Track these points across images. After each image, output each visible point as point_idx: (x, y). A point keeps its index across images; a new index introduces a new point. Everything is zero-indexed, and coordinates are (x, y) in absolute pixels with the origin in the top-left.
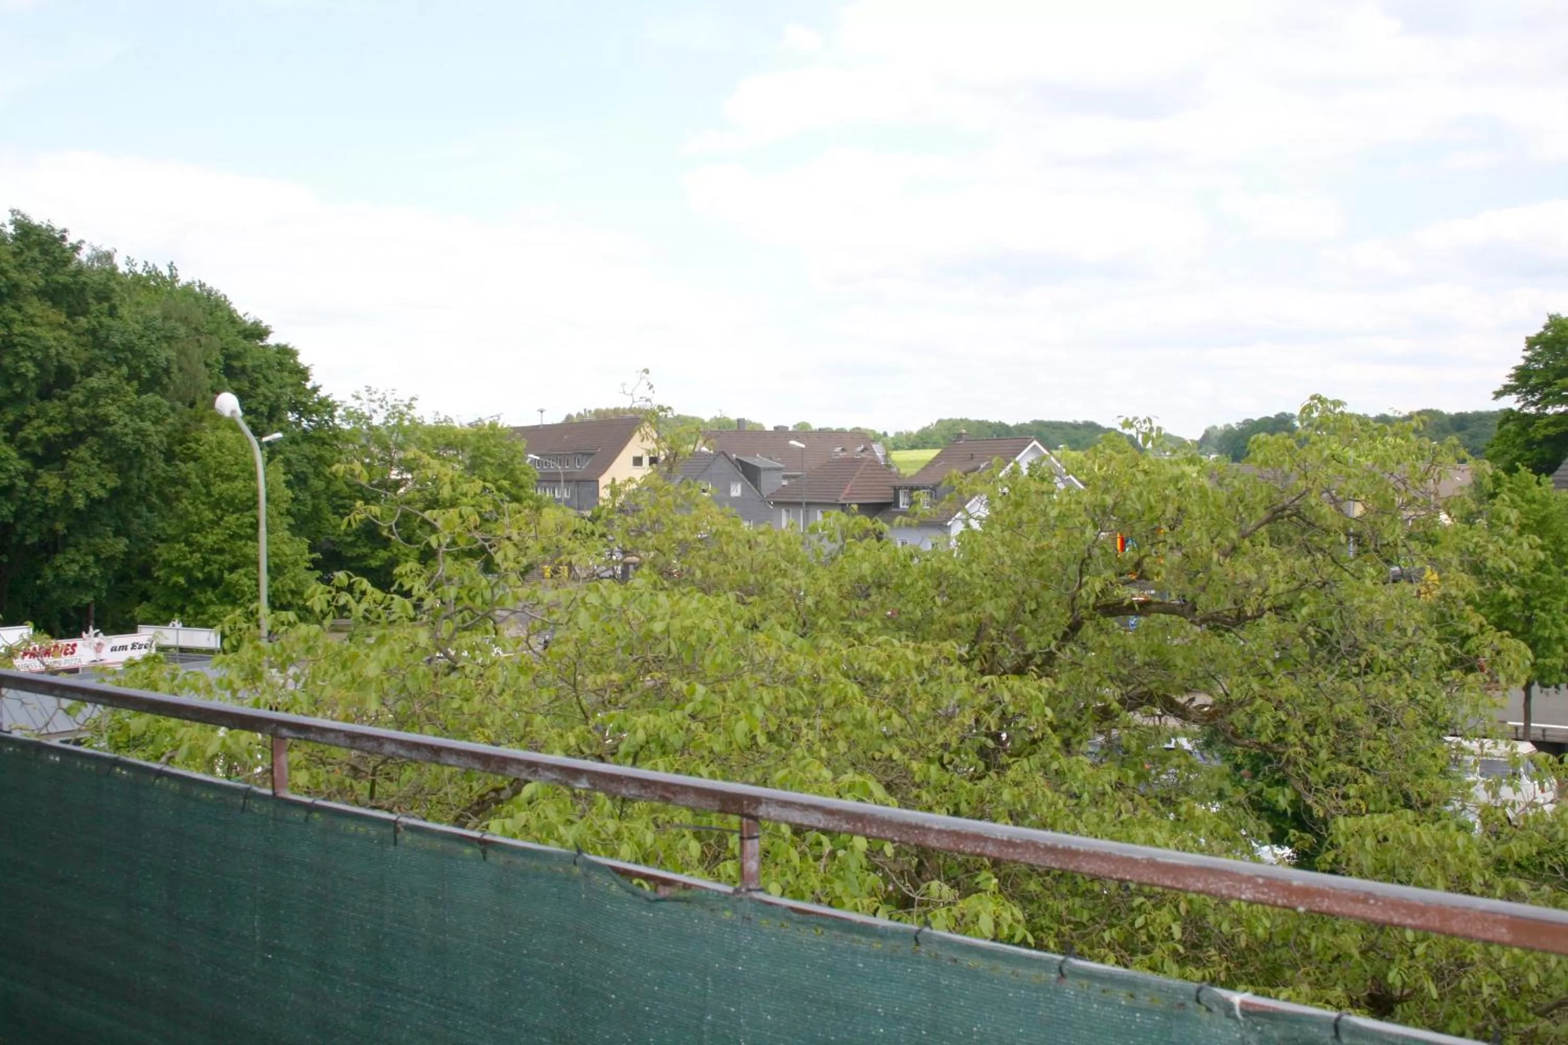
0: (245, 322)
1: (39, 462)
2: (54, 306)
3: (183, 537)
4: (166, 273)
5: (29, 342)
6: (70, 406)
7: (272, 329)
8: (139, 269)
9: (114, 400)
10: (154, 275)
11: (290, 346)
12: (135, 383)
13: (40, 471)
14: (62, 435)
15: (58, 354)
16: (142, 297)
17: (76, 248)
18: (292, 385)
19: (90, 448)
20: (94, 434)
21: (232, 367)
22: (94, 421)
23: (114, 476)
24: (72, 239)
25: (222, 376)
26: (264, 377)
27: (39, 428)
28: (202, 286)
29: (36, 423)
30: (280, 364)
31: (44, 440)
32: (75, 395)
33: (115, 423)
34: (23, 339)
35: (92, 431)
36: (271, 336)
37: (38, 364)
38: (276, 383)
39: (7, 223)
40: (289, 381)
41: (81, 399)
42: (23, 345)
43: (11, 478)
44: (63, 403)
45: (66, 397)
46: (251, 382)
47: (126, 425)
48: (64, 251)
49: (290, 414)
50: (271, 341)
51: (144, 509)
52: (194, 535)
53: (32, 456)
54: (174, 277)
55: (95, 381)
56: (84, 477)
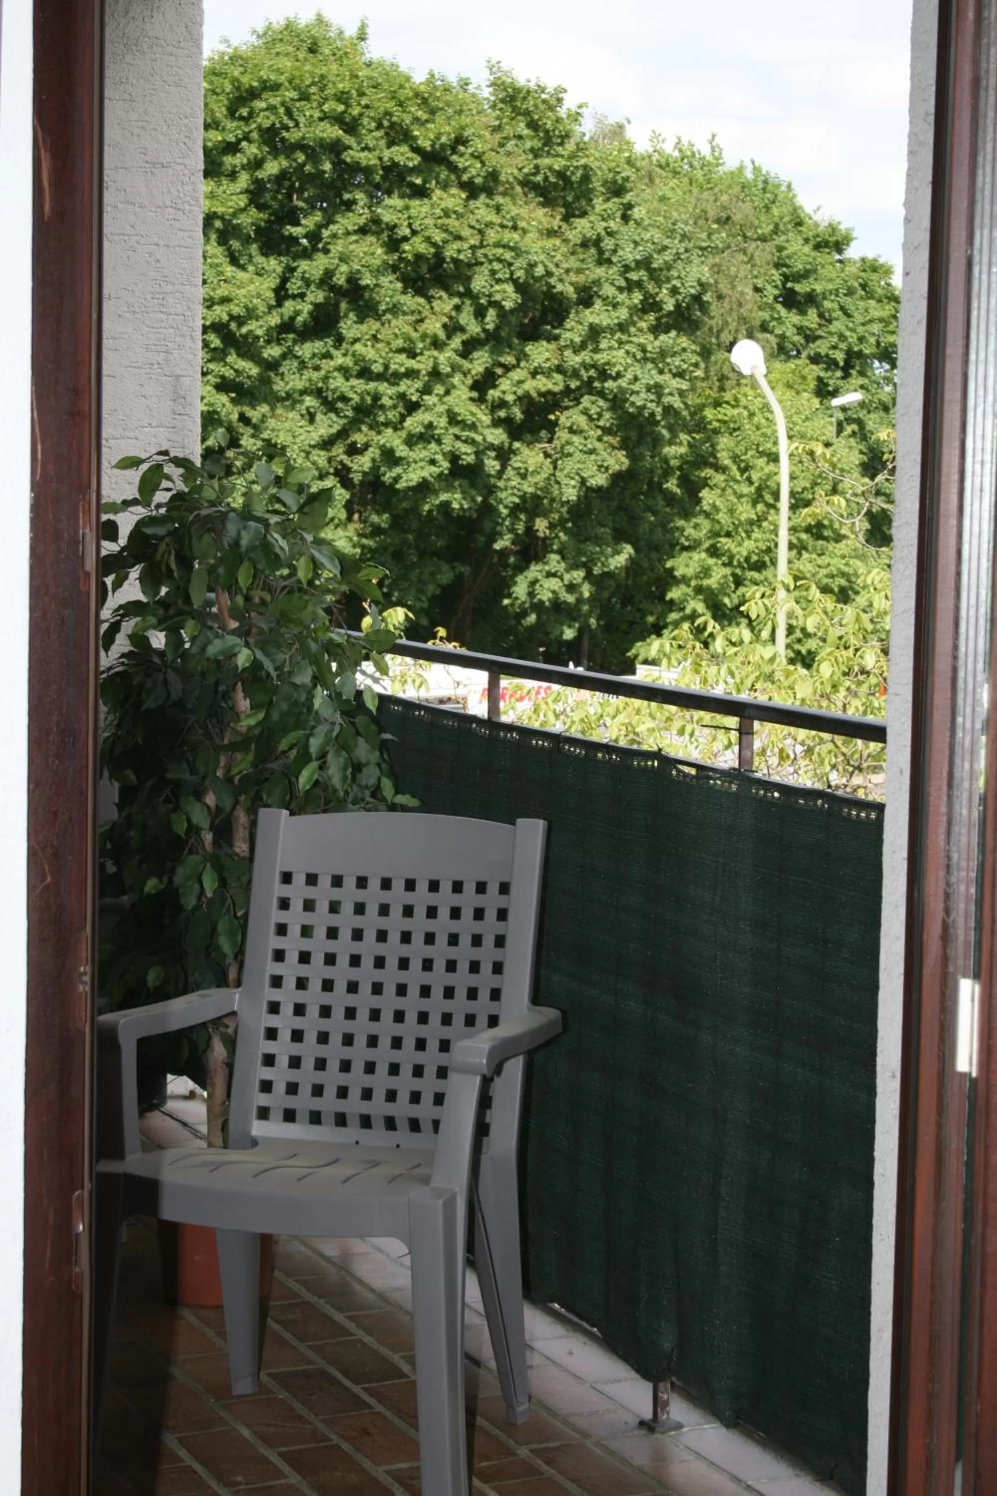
0: (816, 225)
1: (515, 431)
2: (543, 205)
3: (706, 545)
4: (706, 151)
5: (508, 256)
6: (561, 349)
7: (855, 234)
8: (669, 148)
9: (621, 343)
10: (688, 156)
11: (882, 261)
12: (651, 317)
13: (517, 445)
14: (549, 392)
15: (549, 274)
16: (669, 187)
17: (576, 117)
18: (881, 320)
19: (585, 412)
20: (591, 391)
21: (792, 291)
22: (592, 372)
23: (621, 455)
24: (570, 103)
25: (779, 307)
26: (842, 308)
27: (520, 382)
28: (757, 170)
29: (516, 375)
30: (864, 286)
31: (525, 400)
32: (568, 335)
33: (619, 375)
34: (500, 251)
35: (588, 387)
36: (853, 244)
37: (520, 287)
38: (859, 318)
39: (484, 84)
40: (876, 314)
41: (577, 340)
42: (499, 260)
43: (477, 453)
44: (553, 346)
45: (557, 338)
46: (821, 316)
47: (636, 379)
48: (558, 120)
49: (876, 364)
50: (853, 252)
51: (661, 503)
52: (723, 540)
53: (507, 423)
54: (718, 161)
55: (597, 315)
56: (578, 455)
